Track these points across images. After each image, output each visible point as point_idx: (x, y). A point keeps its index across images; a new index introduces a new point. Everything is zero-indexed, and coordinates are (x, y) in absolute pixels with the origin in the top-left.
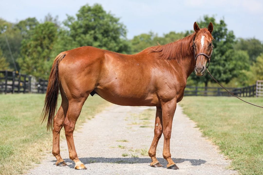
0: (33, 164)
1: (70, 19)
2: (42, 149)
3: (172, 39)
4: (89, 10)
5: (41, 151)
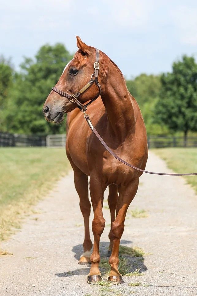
0: (13, 229)
1: (28, 61)
2: (20, 211)
3: (143, 82)
4: (50, 50)
5: (18, 213)
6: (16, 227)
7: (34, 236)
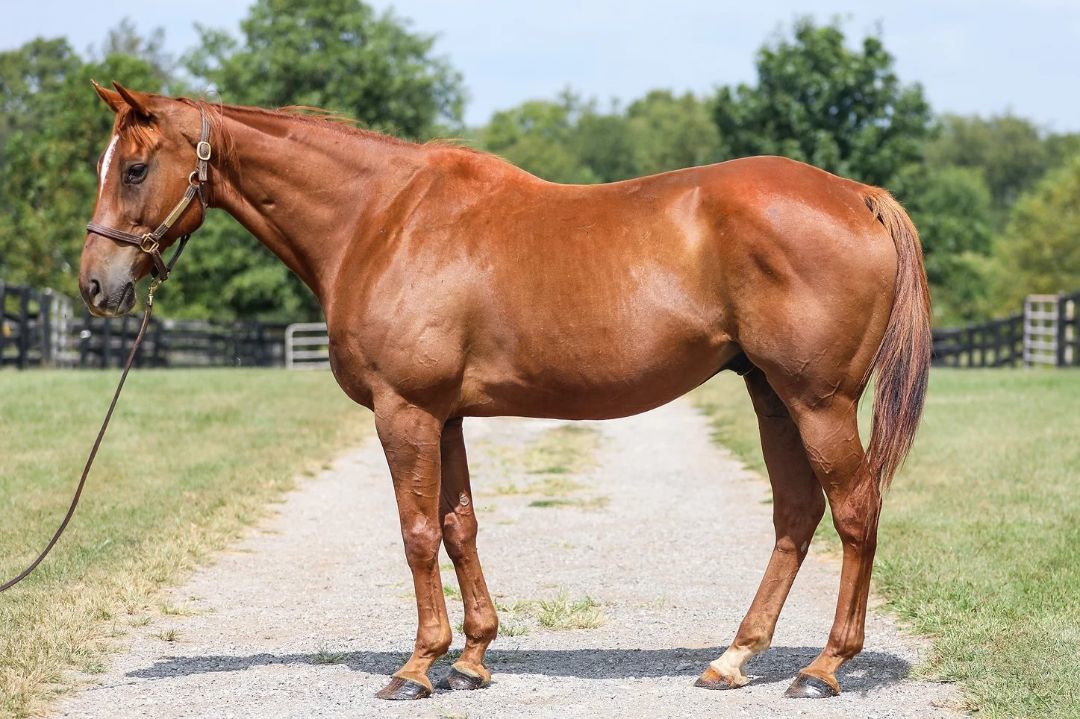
1: (214, 42)
3: (656, 124)
6: (87, 669)
7: (150, 701)
